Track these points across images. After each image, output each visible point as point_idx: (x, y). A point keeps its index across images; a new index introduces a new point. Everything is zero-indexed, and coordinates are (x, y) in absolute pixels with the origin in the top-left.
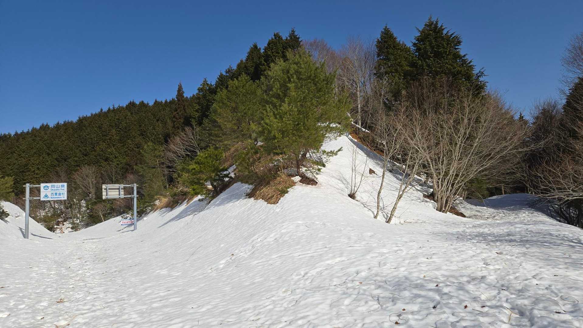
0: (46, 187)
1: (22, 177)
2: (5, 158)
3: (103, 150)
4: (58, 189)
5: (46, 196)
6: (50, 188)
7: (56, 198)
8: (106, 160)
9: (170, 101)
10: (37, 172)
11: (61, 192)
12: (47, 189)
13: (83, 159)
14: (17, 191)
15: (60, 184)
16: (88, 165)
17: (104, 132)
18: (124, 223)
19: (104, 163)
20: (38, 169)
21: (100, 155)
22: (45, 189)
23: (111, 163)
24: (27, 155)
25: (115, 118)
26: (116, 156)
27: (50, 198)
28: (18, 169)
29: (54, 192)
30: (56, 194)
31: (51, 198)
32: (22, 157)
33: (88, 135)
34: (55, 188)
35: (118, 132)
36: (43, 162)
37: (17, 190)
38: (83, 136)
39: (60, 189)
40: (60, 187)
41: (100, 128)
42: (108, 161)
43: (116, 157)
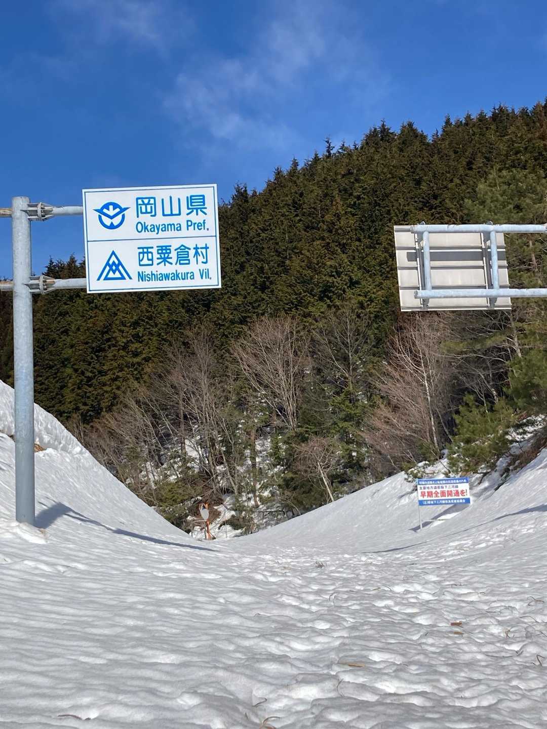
0: (111, 212)
1: (97, 366)
2: (54, 314)
3: (310, 262)
4: (174, 220)
5: (114, 266)
6: (130, 214)
7: (167, 277)
8: (326, 293)
9: (494, 114)
10: (134, 346)
11: (190, 239)
12: (116, 221)
13: (255, 297)
14: (87, 408)
15: (182, 193)
16: (271, 315)
17: (309, 215)
18: (430, 494)
19: (317, 308)
20: (137, 337)
21: (304, 282)
22: (107, 221)
23: (338, 303)
24: (108, 303)
25: (336, 174)
26: (355, 279)
27: (135, 276)
28: (87, 343)
29: (154, 241)
30: (164, 251)
31: (141, 277)
32: (96, 307)
33: (264, 230)
34: (159, 220)
35: (349, 209)
36: (150, 318)
37: (85, 404)
38: (252, 234)
39: (182, 220)
40: (184, 210)
41: (296, 205)
42: (329, 298)
43: (353, 284)
